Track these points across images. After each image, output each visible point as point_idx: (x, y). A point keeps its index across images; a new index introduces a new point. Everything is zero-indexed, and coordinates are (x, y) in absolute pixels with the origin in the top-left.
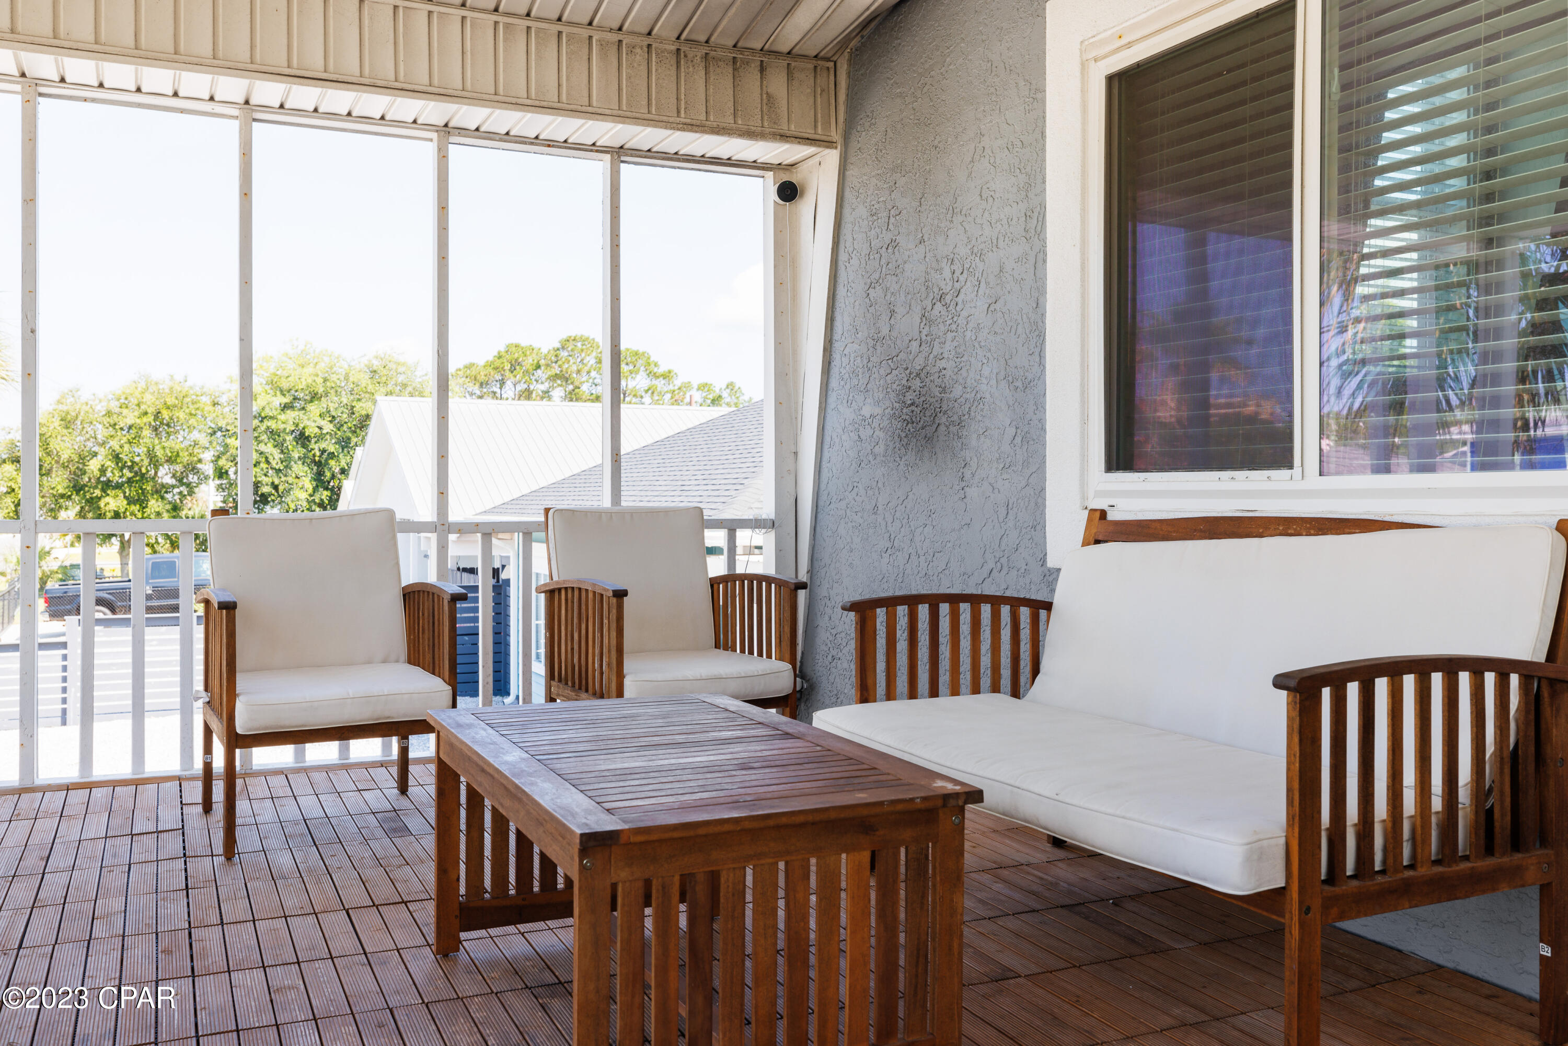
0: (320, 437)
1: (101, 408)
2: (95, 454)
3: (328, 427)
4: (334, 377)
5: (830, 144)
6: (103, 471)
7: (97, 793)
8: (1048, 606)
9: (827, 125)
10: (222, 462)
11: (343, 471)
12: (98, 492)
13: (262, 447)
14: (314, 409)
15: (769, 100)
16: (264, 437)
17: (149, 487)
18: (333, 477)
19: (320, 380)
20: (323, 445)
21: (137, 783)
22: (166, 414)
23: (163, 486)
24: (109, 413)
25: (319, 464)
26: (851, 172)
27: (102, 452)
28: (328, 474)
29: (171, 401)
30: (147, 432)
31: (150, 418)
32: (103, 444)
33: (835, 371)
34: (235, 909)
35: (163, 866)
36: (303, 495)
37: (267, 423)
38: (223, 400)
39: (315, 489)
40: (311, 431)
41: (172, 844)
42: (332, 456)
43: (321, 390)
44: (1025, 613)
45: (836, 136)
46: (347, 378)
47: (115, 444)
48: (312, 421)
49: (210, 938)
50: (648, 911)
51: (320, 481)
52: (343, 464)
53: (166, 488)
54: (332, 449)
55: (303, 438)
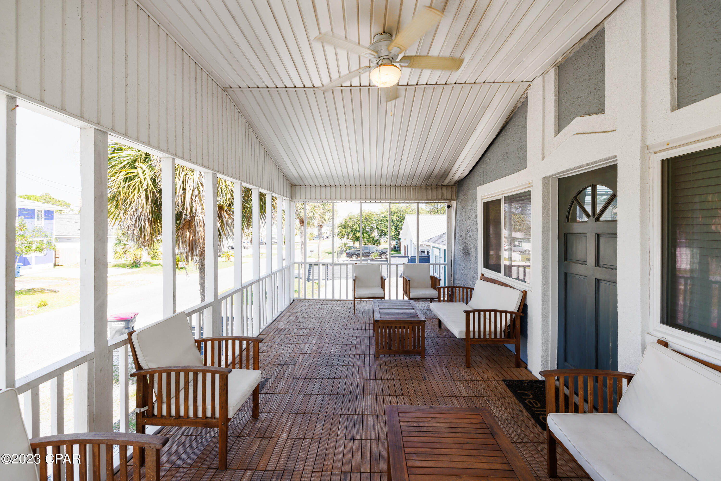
0: (396, 221)
1: (356, 216)
2: (355, 225)
3: (398, 219)
4: (399, 208)
5: (454, 200)
6: (356, 228)
7: (341, 301)
8: (473, 289)
9: (453, 197)
10: (377, 226)
11: (401, 228)
12: (355, 232)
13: (385, 223)
14: (395, 215)
15: (442, 194)
16: (385, 221)
17: (364, 231)
18: (399, 229)
19: (396, 209)
20: (397, 222)
21: (347, 300)
22: (367, 217)
23: (367, 231)
24: (357, 217)
25: (396, 226)
26: (458, 205)
27: (356, 224)
28: (398, 229)
29: (368, 214)
30: (364, 221)
31: (364, 218)
32: (356, 223)
33: (456, 239)
34: (353, 321)
35: (347, 314)
36: (393, 233)
37: (386, 218)
38: (378, 214)
39: (395, 232)
40: (395, 219)
41: (348, 311)
42: (399, 225)
43: (396, 211)
44: (469, 290)
45: (455, 199)
46: (402, 208)
47: (358, 223)
48: (394, 218)
49: (349, 324)
50: (384, 329)
51: (396, 229)
52: (401, 226)
53: (368, 232)
54: (399, 223)
55: (393, 221)
